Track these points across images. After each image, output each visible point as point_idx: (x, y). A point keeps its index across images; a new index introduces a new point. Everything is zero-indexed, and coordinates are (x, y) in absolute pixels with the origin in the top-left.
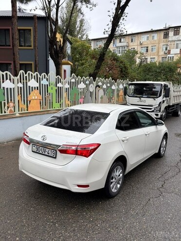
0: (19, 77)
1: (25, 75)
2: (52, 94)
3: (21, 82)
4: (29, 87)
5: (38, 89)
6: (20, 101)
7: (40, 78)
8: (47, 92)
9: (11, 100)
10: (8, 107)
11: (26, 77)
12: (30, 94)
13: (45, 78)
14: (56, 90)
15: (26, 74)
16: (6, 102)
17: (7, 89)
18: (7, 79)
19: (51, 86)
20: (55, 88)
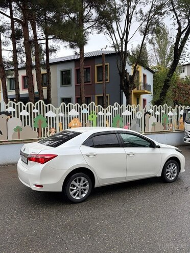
0: (60, 108)
1: (66, 107)
2: (92, 121)
3: (62, 112)
4: (70, 115)
5: (78, 117)
6: (61, 128)
7: (80, 108)
8: (88, 120)
9: (53, 126)
10: (50, 133)
11: (67, 108)
12: (70, 121)
13: (85, 108)
14: (97, 118)
15: (67, 105)
16: (48, 128)
17: (50, 118)
18: (49, 110)
19: (91, 114)
20: (95, 116)
